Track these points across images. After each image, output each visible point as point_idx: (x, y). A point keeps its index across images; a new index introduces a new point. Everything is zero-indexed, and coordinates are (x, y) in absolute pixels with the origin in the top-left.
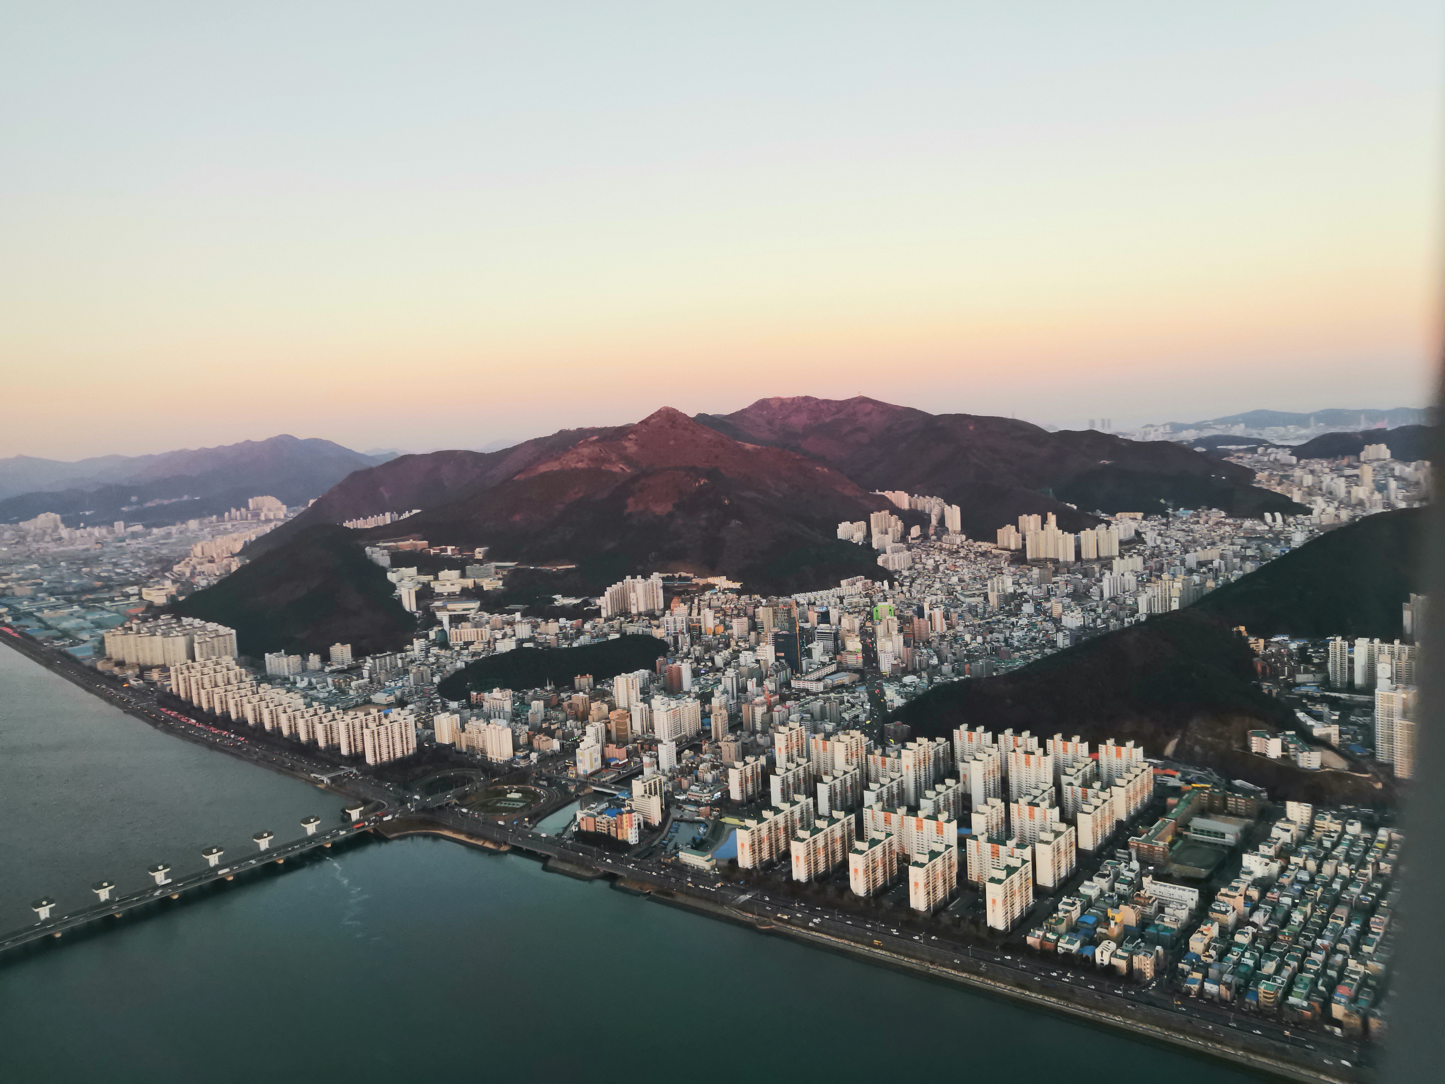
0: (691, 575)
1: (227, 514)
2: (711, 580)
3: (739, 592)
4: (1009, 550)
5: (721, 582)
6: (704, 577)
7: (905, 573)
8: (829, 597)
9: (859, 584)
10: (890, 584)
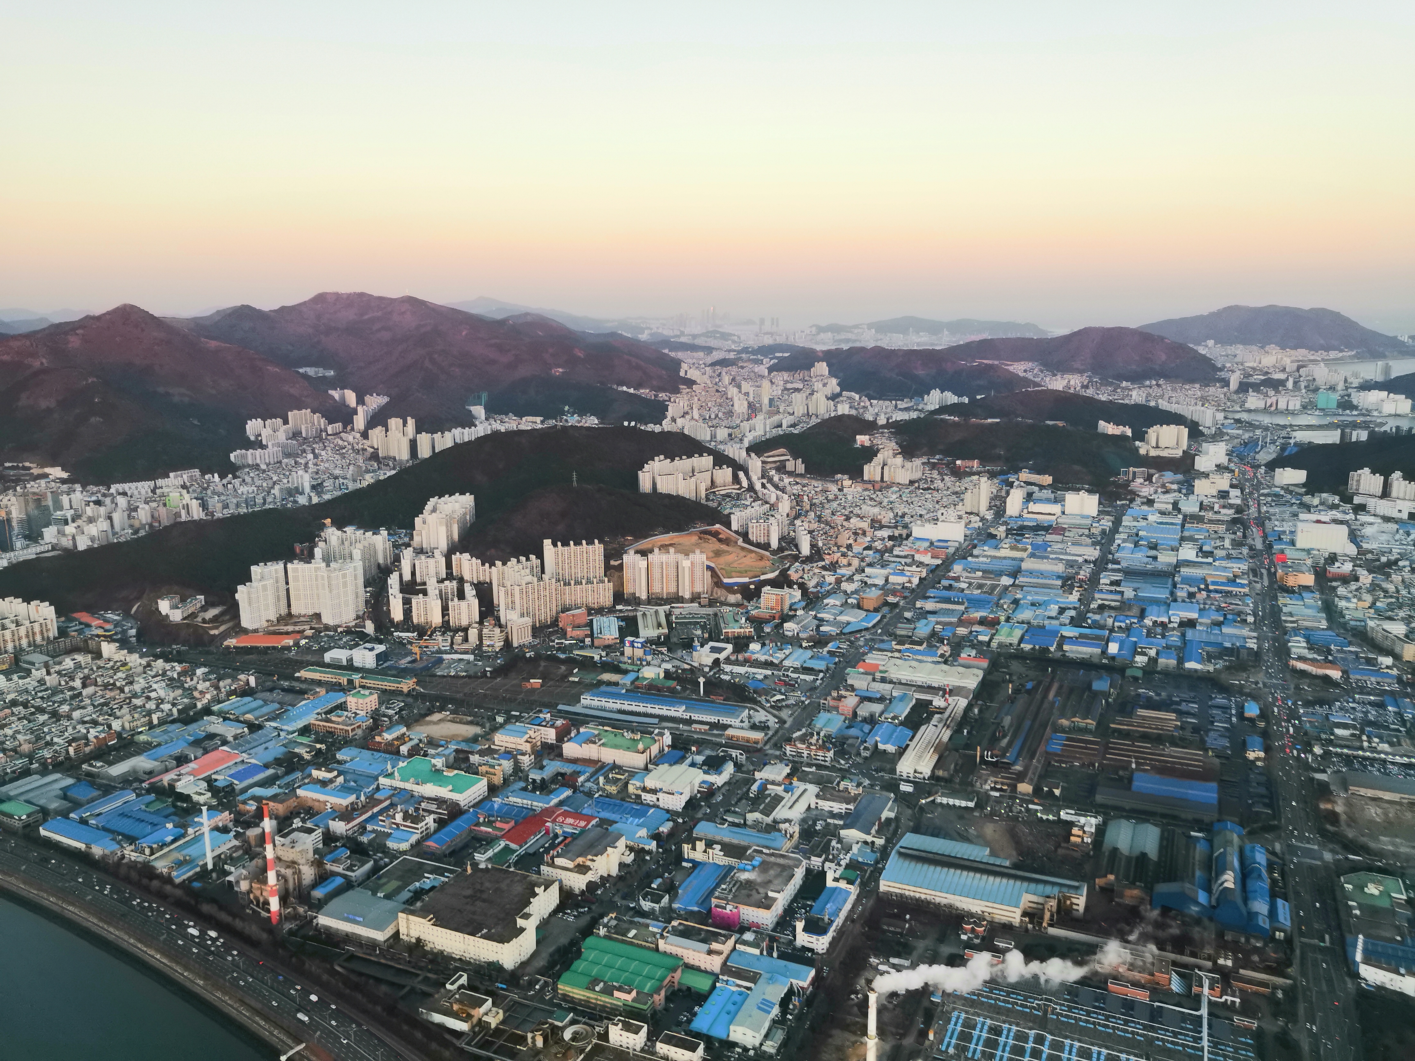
0: (31, 465)
2: (47, 470)
3: (63, 481)
5: (57, 472)
6: (42, 467)
7: (263, 467)
8: (144, 487)
9: (185, 476)
10: (222, 477)
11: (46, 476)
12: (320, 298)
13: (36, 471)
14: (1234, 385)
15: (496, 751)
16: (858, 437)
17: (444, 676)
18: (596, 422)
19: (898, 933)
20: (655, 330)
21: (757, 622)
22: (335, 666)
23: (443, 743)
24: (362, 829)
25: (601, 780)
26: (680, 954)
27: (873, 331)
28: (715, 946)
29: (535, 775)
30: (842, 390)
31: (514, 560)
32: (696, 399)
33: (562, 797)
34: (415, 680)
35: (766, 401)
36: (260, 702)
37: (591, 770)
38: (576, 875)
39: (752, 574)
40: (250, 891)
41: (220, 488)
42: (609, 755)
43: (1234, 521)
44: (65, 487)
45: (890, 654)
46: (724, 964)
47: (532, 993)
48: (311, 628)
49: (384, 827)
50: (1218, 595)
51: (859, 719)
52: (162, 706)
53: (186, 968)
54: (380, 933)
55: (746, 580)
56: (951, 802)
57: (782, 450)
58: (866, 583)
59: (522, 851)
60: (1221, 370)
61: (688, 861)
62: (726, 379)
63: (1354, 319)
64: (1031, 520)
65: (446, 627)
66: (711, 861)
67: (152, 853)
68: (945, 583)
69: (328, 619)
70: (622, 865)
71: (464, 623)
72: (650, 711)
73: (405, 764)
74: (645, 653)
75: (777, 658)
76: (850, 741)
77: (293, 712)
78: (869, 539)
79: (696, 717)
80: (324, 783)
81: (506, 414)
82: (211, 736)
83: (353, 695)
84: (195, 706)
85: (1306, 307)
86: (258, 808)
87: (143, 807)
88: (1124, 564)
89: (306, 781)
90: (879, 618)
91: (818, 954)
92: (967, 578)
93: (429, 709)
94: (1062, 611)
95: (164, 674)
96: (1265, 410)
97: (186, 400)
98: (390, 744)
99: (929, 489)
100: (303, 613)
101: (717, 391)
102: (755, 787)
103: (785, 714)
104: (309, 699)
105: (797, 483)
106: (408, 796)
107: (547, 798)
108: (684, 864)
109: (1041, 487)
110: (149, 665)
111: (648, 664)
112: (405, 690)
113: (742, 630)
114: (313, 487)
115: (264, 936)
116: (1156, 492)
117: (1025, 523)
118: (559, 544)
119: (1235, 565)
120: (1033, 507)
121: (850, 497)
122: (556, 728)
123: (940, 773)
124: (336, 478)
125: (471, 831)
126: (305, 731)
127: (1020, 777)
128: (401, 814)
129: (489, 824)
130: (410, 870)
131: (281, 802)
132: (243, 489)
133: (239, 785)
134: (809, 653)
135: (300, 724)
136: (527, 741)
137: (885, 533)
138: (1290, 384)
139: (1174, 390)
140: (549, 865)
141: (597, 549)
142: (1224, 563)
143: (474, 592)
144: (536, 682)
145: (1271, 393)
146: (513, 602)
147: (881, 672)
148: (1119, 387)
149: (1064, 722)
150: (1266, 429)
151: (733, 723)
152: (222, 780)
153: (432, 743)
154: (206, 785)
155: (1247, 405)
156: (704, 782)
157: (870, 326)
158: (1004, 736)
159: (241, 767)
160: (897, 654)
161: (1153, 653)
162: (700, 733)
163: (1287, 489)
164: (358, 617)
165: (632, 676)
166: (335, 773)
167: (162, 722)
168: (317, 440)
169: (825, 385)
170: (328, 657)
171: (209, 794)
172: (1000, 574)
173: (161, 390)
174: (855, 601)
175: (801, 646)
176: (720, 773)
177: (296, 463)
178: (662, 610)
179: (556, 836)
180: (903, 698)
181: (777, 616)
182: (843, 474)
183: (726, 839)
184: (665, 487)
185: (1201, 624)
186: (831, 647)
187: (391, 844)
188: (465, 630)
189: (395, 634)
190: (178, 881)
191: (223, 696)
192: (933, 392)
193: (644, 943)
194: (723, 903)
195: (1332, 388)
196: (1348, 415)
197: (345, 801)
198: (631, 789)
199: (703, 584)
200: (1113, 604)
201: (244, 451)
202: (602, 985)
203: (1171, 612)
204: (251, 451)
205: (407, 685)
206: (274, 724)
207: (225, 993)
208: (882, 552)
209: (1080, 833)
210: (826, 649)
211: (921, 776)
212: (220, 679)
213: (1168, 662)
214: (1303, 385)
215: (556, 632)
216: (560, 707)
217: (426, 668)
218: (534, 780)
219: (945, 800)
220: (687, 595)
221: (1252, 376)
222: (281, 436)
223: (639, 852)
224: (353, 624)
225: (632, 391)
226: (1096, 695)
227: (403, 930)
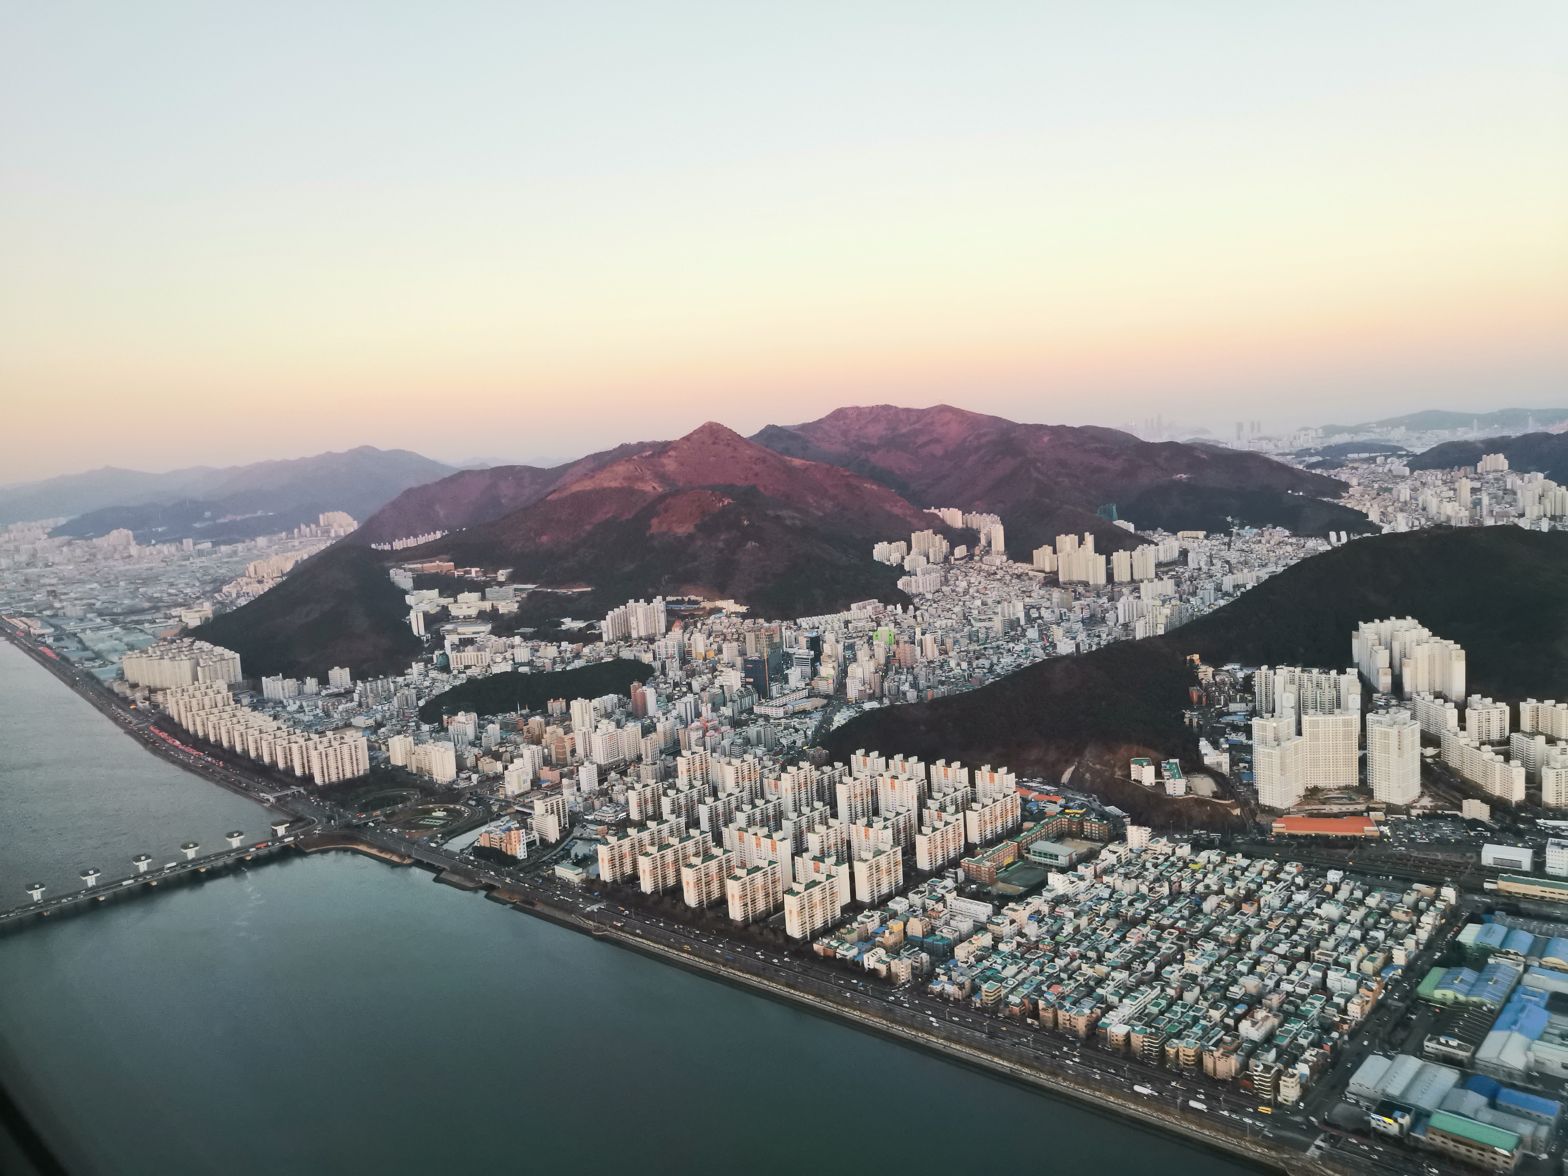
0: (700, 599)
1: (296, 531)
2: (719, 604)
3: (744, 616)
4: (1042, 571)
5: (729, 605)
7: (929, 596)
9: (867, 608)
10: (904, 608)
11: (719, 610)
12: (839, 414)
13: (708, 605)
18: (1287, 534)
44: (747, 623)
69: (1386, 796)
95: (1274, 877)
170: (1489, 857)
224: (1431, 802)
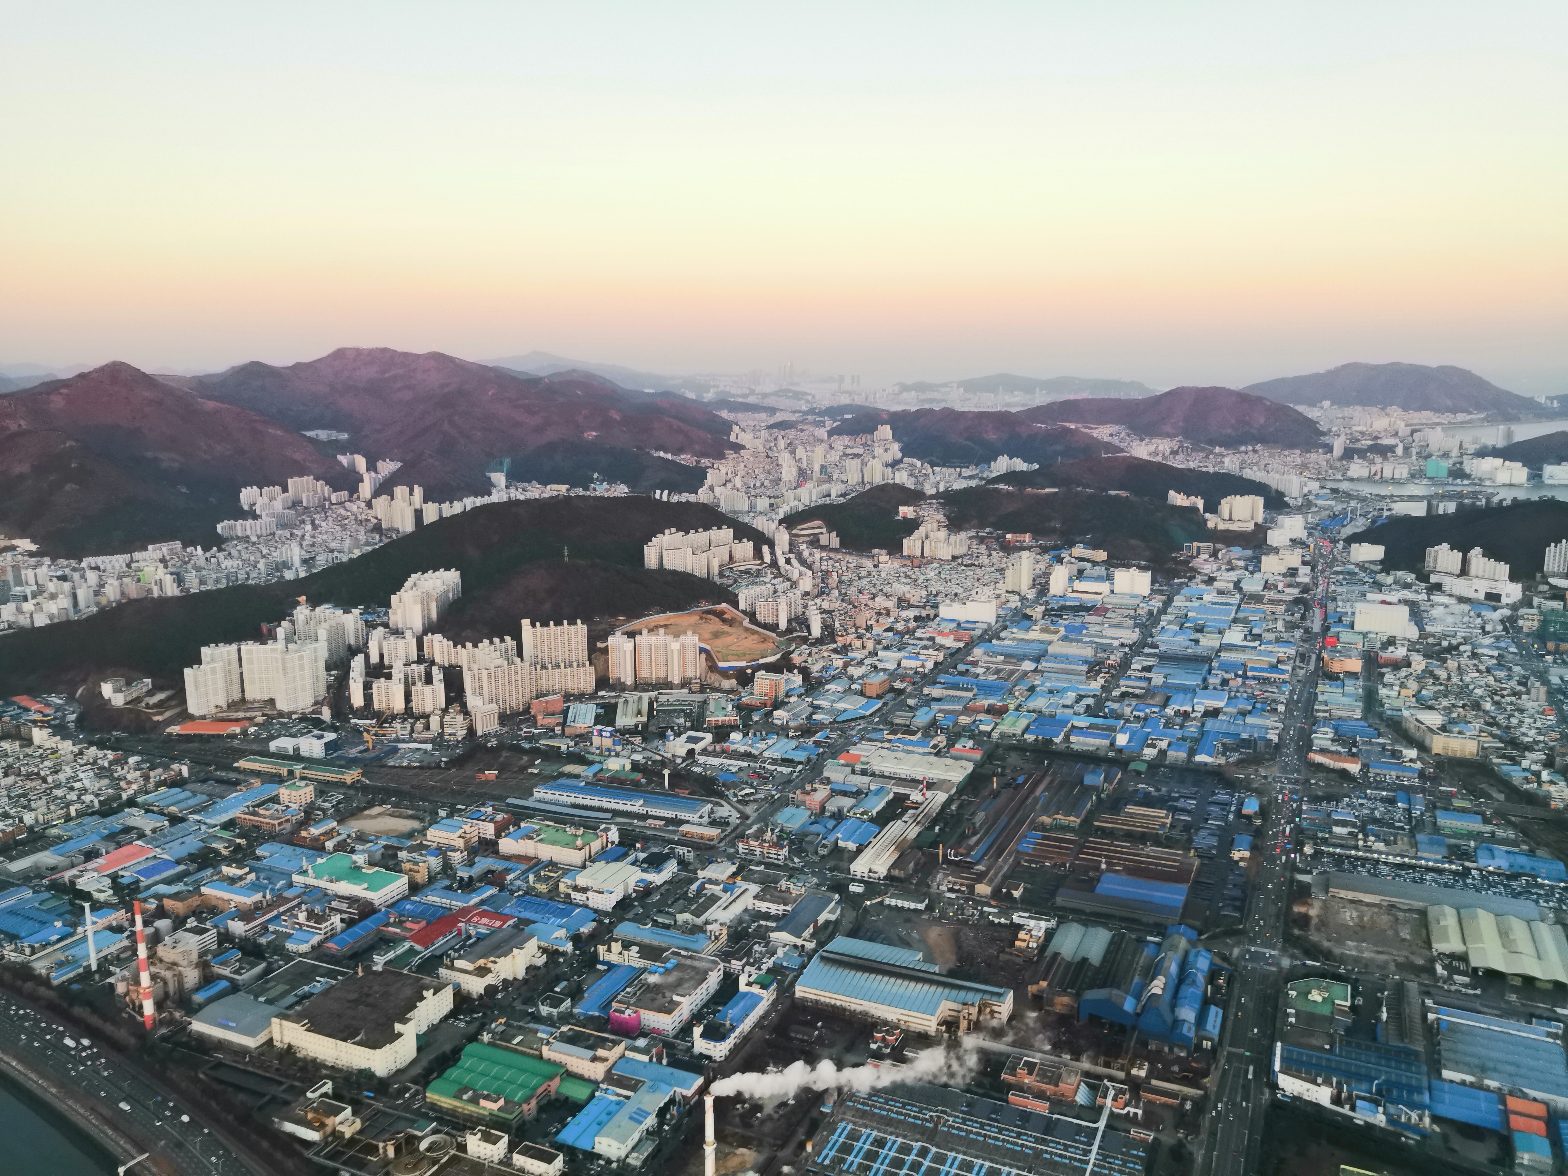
3: (31, 554)
5: (26, 544)
6: (10, 539)
7: (254, 539)
8: (118, 561)
9: (164, 549)
10: (206, 549)
11: (13, 548)
12: (340, 354)
14: (1338, 451)
15: (426, 847)
16: (900, 508)
17: (395, 767)
18: (626, 490)
19: (806, 1041)
20: (721, 388)
21: (744, 710)
22: (281, 756)
23: (372, 838)
24: (264, 928)
25: (531, 877)
26: (564, 1062)
27: (962, 390)
28: (601, 1052)
29: (463, 873)
30: (903, 457)
31: (486, 642)
32: (742, 465)
33: (484, 896)
34: (360, 771)
35: (817, 468)
36: (188, 794)
37: (524, 867)
38: (475, 978)
39: (748, 657)
40: (127, 994)
41: (202, 562)
42: (546, 852)
43: (1297, 601)
44: (32, 561)
45: (879, 745)
46: (609, 1072)
47: (401, 1101)
48: (263, 715)
49: (286, 927)
50: (1253, 682)
51: (827, 814)
52: (83, 797)
53: (42, 1075)
54: (251, 1039)
55: (744, 664)
56: (900, 903)
57: (818, 523)
58: (876, 667)
59: (427, 953)
60: (1324, 434)
61: (603, 963)
62: (782, 443)
63: (1486, 377)
64: (1074, 599)
65: (409, 713)
66: (626, 963)
67: (33, 952)
68: (961, 667)
69: (282, 705)
70: (530, 969)
71: (428, 709)
72: (605, 805)
73: (325, 860)
74: (614, 744)
75: (757, 748)
76: (809, 838)
77: (221, 804)
78: (892, 619)
79: (653, 812)
80: (232, 881)
81: (530, 482)
82: (128, 830)
83: (287, 787)
84: (120, 797)
85: (1434, 364)
86: (158, 906)
87: (36, 904)
88: (1163, 648)
89: (215, 878)
90: (880, 705)
91: (715, 1061)
92: (986, 662)
93: (368, 802)
94: (1080, 698)
95: (95, 762)
96: (1370, 479)
97: (176, 465)
98: (316, 839)
99: (973, 565)
100: (258, 698)
101: (768, 457)
102: (694, 887)
103: (749, 810)
104: (241, 790)
105: (830, 558)
106: (320, 894)
107: (468, 897)
108: (599, 967)
109: (1095, 563)
110: (81, 753)
111: (617, 755)
112: (349, 781)
113: (727, 719)
114: (305, 562)
115: (132, 1041)
116: (1219, 569)
117: (1068, 603)
118: (538, 624)
119: (1281, 650)
120: (1079, 585)
121: (883, 574)
122: (495, 823)
123: (896, 873)
124: (332, 551)
125: (379, 931)
126: (229, 825)
127: (980, 877)
128: (305, 913)
129: (399, 924)
130: (302, 974)
131: (182, 900)
132: (227, 564)
133: (145, 882)
134: (794, 743)
135: (225, 818)
136: (460, 837)
137: (911, 613)
138: (1399, 451)
139: (1272, 456)
140: (447, 967)
141: (580, 630)
142: (1270, 648)
143: (441, 676)
144: (491, 774)
145: (1378, 459)
146: (481, 688)
147: (863, 763)
148: (1211, 452)
149: (1046, 820)
150: (1363, 500)
151: (691, 819)
152: (127, 877)
153: (362, 838)
154: (110, 881)
155: (1350, 474)
156: (641, 881)
157: (960, 384)
158: (974, 834)
159: (151, 863)
160: (887, 745)
161: (1164, 745)
162: (655, 829)
163: (1362, 566)
164: (316, 703)
165: (596, 768)
166: (247, 870)
167: (80, 814)
168: (319, 509)
169: (886, 450)
170: (273, 746)
171: (111, 892)
172: (1023, 658)
173: (149, 454)
174: (858, 687)
175: (787, 736)
176: (659, 872)
177: (292, 535)
178: (646, 696)
179: (469, 937)
180: (878, 792)
181: (769, 703)
182: (881, 548)
183: (646, 941)
184: (673, 562)
185: (1225, 714)
186: (818, 737)
187: (290, 946)
188: (426, 717)
189: (352, 721)
190: (56, 982)
191: (151, 786)
192: (1000, 458)
193: (528, 1051)
194: (622, 1007)
195: (1446, 455)
196: (1457, 485)
197: (249, 900)
198: (562, 887)
199: (695, 668)
200: (1138, 691)
201: (232, 522)
202: (470, 1093)
203: (1195, 701)
204: (240, 521)
205: (351, 776)
206: (197, 817)
207: (77, 1101)
208: (902, 634)
209: (1027, 937)
210: (813, 739)
211: (876, 876)
212: (152, 768)
213: (1177, 755)
214: (1414, 451)
215: (527, 720)
216: (509, 800)
217: (378, 758)
218: (462, 878)
219: (893, 902)
220: (676, 681)
221: (1358, 440)
222: (278, 506)
223: (552, 954)
224: (310, 710)
225: (669, 456)
226: (1087, 790)
227: (276, 1037)
